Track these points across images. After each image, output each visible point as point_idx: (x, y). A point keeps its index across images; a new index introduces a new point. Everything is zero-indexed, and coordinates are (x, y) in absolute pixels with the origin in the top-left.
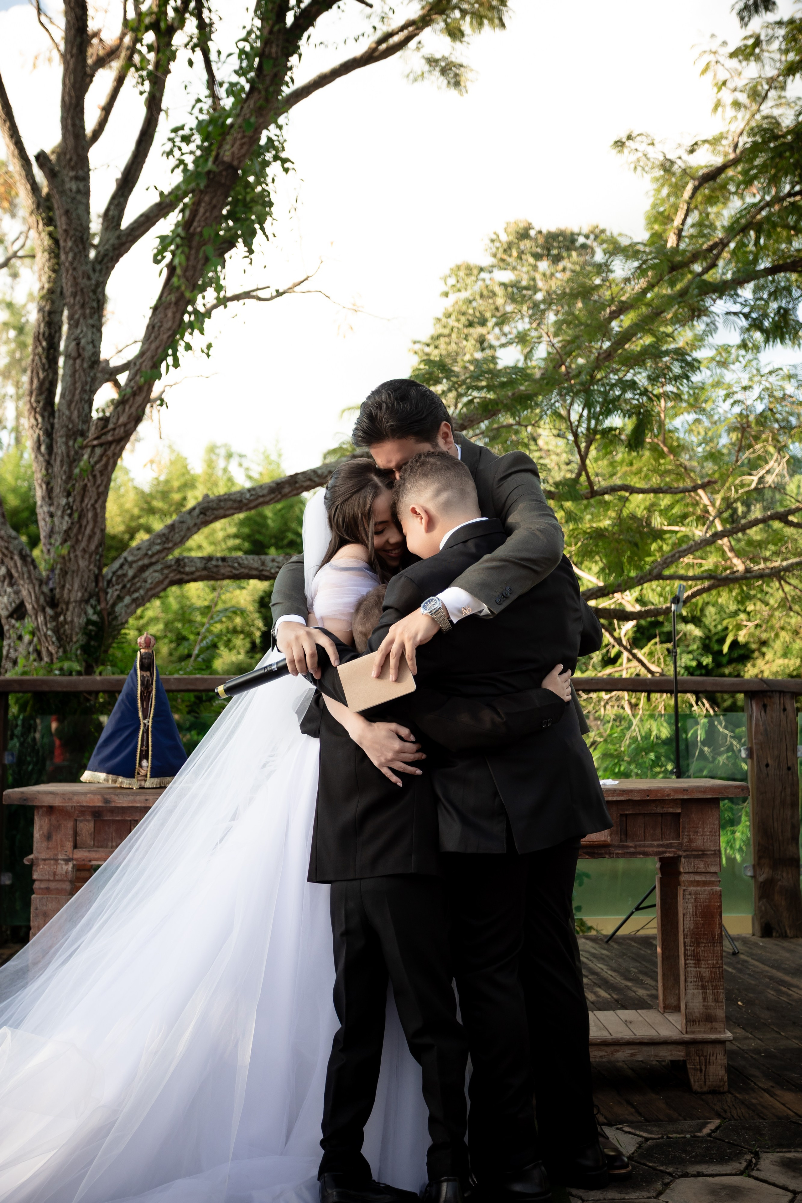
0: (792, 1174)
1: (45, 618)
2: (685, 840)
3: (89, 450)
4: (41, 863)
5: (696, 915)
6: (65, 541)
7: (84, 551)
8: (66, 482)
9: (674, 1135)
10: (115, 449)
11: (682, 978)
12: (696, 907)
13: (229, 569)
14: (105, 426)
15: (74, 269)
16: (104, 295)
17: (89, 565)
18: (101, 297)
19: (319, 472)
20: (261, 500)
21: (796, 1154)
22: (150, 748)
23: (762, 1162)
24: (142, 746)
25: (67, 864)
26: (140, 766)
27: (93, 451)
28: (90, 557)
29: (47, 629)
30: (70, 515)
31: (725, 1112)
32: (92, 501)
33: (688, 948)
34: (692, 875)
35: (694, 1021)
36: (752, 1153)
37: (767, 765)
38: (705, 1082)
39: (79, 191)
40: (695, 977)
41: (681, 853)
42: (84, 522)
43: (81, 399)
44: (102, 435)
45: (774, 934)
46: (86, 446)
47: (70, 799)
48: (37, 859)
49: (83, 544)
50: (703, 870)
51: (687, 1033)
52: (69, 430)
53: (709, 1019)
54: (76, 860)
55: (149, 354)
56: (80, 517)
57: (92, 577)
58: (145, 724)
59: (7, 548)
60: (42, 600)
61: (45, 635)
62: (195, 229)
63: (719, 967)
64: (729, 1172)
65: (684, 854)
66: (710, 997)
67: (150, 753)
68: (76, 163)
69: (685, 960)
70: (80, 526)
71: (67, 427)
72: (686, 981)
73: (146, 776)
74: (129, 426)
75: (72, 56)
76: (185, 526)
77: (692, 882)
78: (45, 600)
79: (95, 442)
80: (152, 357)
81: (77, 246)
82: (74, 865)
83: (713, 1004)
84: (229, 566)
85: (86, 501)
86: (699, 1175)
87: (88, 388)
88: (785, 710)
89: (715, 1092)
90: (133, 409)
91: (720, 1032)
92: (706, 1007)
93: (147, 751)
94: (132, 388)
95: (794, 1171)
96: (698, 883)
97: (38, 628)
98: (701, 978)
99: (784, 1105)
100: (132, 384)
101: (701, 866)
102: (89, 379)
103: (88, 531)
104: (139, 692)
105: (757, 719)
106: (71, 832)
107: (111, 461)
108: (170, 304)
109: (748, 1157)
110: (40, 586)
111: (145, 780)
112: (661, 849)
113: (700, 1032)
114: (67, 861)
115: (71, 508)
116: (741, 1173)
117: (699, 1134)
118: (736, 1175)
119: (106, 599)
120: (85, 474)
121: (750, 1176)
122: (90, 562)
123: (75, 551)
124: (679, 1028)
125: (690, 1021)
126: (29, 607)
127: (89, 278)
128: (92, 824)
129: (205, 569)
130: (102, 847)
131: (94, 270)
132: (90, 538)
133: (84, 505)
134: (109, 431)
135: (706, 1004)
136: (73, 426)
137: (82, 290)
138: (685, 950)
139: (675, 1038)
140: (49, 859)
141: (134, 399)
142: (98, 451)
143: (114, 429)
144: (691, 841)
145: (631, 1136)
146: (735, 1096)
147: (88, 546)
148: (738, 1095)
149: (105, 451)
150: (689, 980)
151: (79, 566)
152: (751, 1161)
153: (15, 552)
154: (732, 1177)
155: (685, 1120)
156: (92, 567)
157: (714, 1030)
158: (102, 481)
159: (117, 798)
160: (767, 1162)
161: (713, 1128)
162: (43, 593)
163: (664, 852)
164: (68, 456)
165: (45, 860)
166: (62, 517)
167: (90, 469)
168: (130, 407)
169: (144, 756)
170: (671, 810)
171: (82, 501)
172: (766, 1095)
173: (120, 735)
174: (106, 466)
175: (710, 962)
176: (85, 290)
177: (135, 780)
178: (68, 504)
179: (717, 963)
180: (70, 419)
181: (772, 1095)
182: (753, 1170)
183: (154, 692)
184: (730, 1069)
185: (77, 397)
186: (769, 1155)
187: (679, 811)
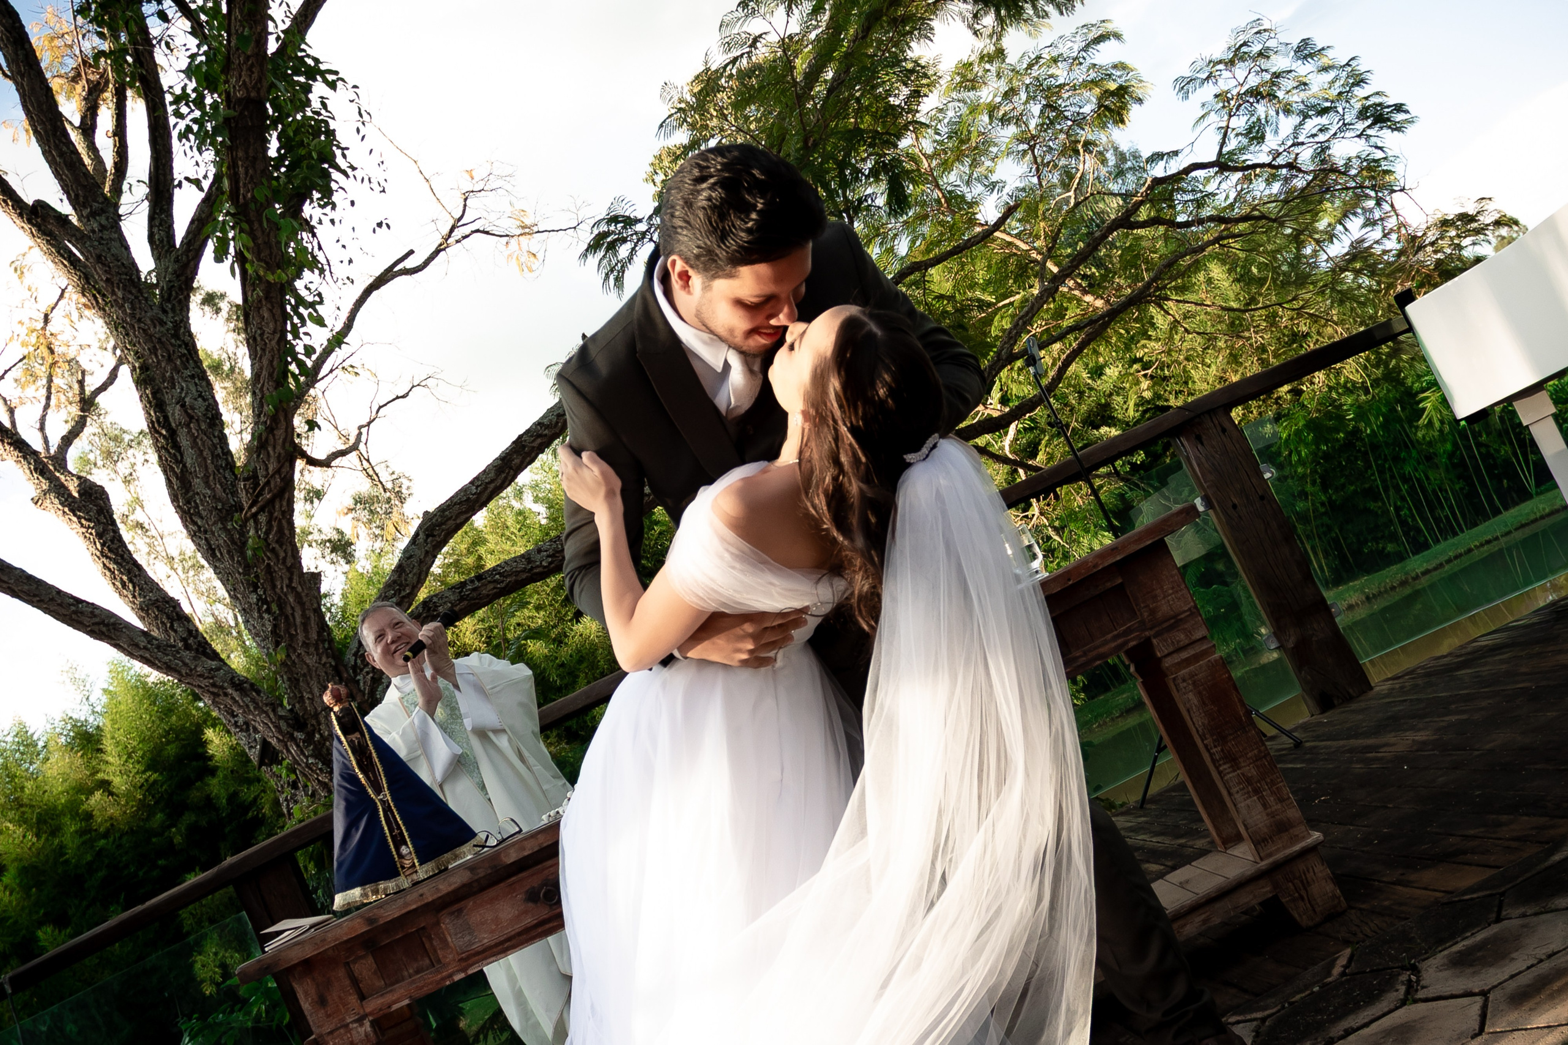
0: (1470, 970)
1: (298, 746)
2: (1146, 614)
3: (252, 522)
4: (328, 1038)
5: (1204, 703)
6: (277, 644)
7: (305, 645)
8: (246, 573)
9: (1298, 997)
10: (281, 506)
11: (1224, 793)
12: (1200, 693)
13: (491, 586)
14: (256, 484)
15: (139, 321)
16: (191, 335)
17: (320, 659)
18: (187, 338)
19: (546, 421)
20: (492, 486)
21: (1465, 943)
22: (403, 828)
23: (1424, 974)
24: (391, 830)
25: (361, 1025)
26: (401, 856)
27: (256, 522)
28: (317, 649)
29: (307, 758)
30: (268, 611)
31: (1355, 934)
32: (286, 582)
33: (1214, 750)
34: (1175, 655)
35: (1264, 840)
36: (1407, 970)
37: (1235, 506)
38: (1314, 910)
39: (103, 228)
40: (1239, 783)
41: (1147, 633)
42: (289, 611)
43: (217, 468)
44: (258, 496)
45: (1336, 702)
46: (247, 520)
47: (324, 940)
48: (321, 1036)
49: (301, 637)
50: (1187, 642)
51: (1262, 859)
52: (220, 510)
53: (1281, 828)
54: (371, 1014)
55: (265, 373)
56: (281, 607)
57: (330, 671)
58: (381, 800)
59: (214, 685)
60: (283, 725)
61: (308, 765)
62: (244, 197)
63: (1265, 757)
64: (1386, 1010)
65: (1152, 632)
66: (1271, 800)
67: (406, 834)
68: (85, 197)
69: (1217, 768)
70: (287, 618)
71: (216, 508)
72: (1230, 794)
73: (414, 865)
74: (284, 470)
75: (22, 77)
76: (414, 560)
77: (1178, 664)
78: (289, 725)
79: (254, 510)
80: (271, 375)
81: (130, 292)
82: (372, 1023)
83: (1279, 806)
84: (490, 582)
85: (278, 584)
86: (1348, 1032)
87: (219, 450)
88: (1224, 430)
89: (1333, 916)
90: (279, 448)
91: (1304, 838)
92: (1272, 815)
93: (401, 833)
94: (266, 422)
95: (1471, 965)
96: (1187, 662)
97: (296, 762)
98: (1249, 781)
99: (1425, 889)
100: (263, 419)
101: (1181, 637)
102: (216, 441)
103: (298, 620)
104: (354, 763)
105: (1197, 458)
106: (347, 982)
107: (284, 522)
108: (260, 301)
109: (1404, 977)
110: (274, 711)
111: (416, 872)
112: (1120, 641)
113: (1278, 850)
114: (360, 1021)
115: (265, 602)
116: (1403, 1003)
117: (1330, 979)
118: (1397, 1008)
119: (360, 690)
120: (261, 554)
121: (1416, 1001)
122: (320, 656)
123: (295, 650)
124: (1251, 858)
125: (1259, 842)
126: (274, 742)
127: (162, 323)
128: (370, 960)
129: (462, 599)
130: (397, 982)
131: (165, 312)
132: (305, 625)
133: (278, 591)
134: (263, 489)
135: (1269, 810)
136: (223, 505)
137: (160, 340)
138: (1211, 755)
139: (1249, 873)
140: (337, 1029)
141: (274, 435)
142: (262, 518)
143: (268, 483)
144: (1153, 612)
145: (1241, 1025)
146: (1360, 909)
147: (307, 637)
148: (1363, 906)
149: (271, 514)
150: (1234, 790)
151: (308, 666)
152: (1410, 981)
153: (226, 685)
154: (1392, 1015)
155: (1306, 969)
156: (324, 660)
157: (1295, 839)
158: (285, 551)
159: (382, 911)
160: (1431, 970)
161: (1345, 963)
162: (281, 717)
163: (1126, 643)
164: (233, 542)
165: (331, 1033)
166: (262, 618)
167: (262, 544)
168: (274, 448)
169: (399, 841)
170: (1109, 585)
171: (274, 587)
172: (1400, 888)
173: (357, 829)
174: (280, 530)
175: (1250, 754)
176: (164, 339)
177: (402, 878)
178: (259, 599)
179: (1260, 751)
180: (214, 497)
181: (1406, 884)
182: (1417, 990)
183: (374, 755)
184: (1338, 879)
185: (211, 468)
186: (1431, 961)
187: (1120, 581)
